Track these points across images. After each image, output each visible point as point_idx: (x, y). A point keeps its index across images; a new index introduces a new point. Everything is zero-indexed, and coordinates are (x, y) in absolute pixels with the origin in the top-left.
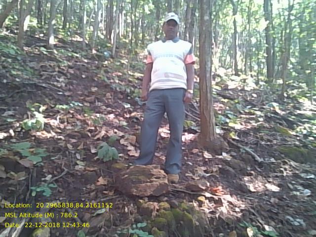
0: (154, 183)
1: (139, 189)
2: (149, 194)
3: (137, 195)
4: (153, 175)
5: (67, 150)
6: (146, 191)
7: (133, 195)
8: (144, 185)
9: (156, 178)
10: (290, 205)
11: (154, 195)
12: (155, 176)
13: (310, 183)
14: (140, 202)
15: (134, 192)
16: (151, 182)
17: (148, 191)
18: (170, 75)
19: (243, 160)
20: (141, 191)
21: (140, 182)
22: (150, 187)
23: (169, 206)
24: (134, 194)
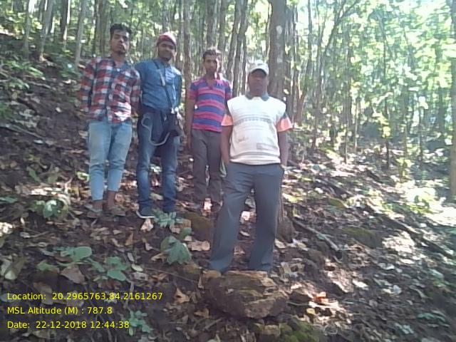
0: (269, 299)
1: (253, 309)
2: (265, 315)
3: (252, 317)
4: (265, 287)
5: (114, 249)
6: (261, 311)
7: (247, 317)
8: (257, 302)
9: (269, 291)
10: (389, 308)
11: (271, 315)
12: (267, 289)
13: (393, 275)
14: (258, 327)
15: (249, 313)
16: (265, 297)
17: (264, 310)
18: (263, 146)
19: (319, 249)
20: (255, 311)
21: (253, 299)
22: (264, 305)
23: (291, 329)
24: (249, 316)
